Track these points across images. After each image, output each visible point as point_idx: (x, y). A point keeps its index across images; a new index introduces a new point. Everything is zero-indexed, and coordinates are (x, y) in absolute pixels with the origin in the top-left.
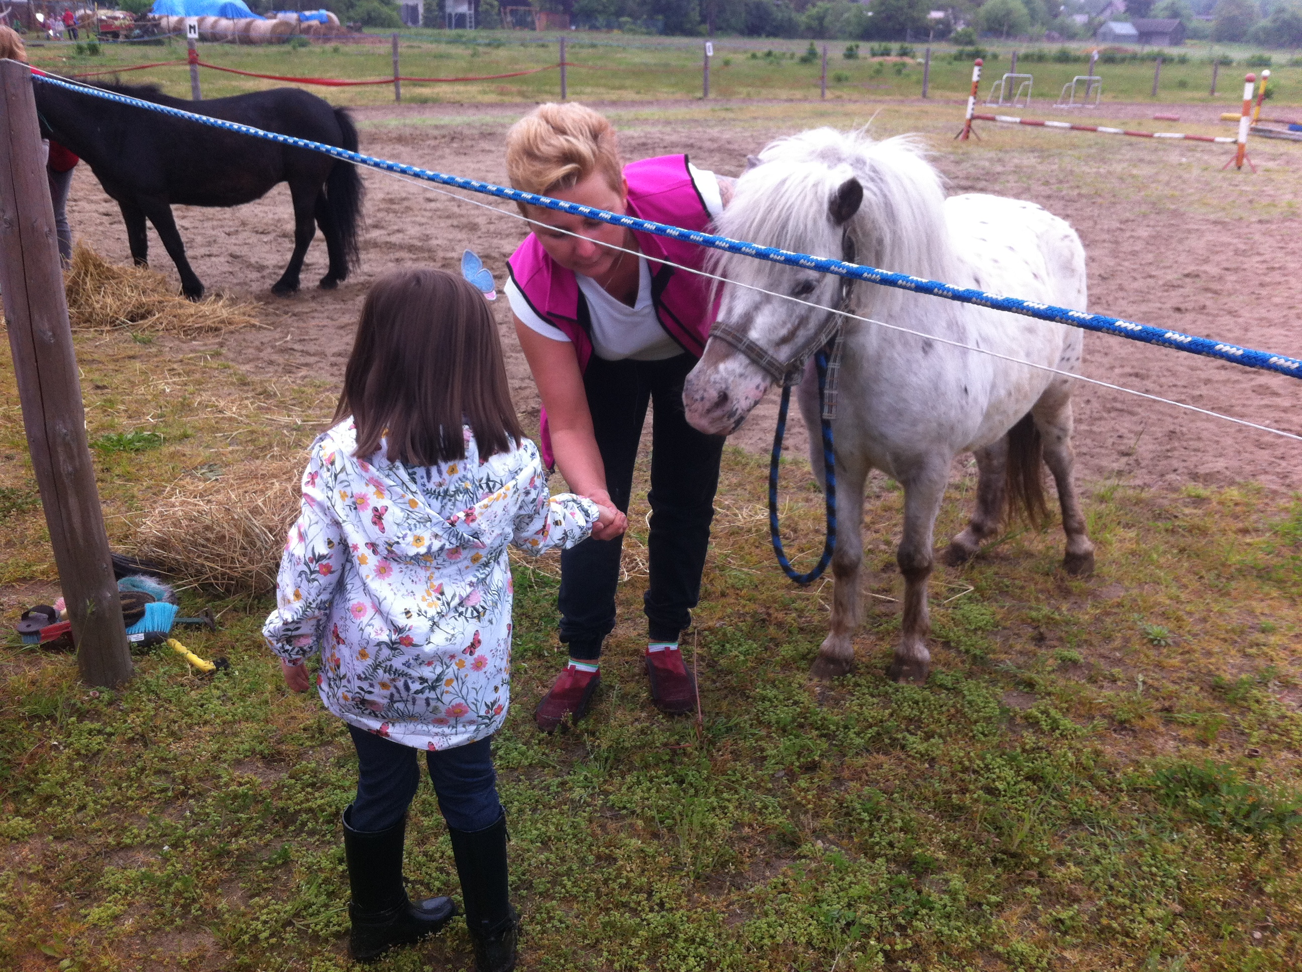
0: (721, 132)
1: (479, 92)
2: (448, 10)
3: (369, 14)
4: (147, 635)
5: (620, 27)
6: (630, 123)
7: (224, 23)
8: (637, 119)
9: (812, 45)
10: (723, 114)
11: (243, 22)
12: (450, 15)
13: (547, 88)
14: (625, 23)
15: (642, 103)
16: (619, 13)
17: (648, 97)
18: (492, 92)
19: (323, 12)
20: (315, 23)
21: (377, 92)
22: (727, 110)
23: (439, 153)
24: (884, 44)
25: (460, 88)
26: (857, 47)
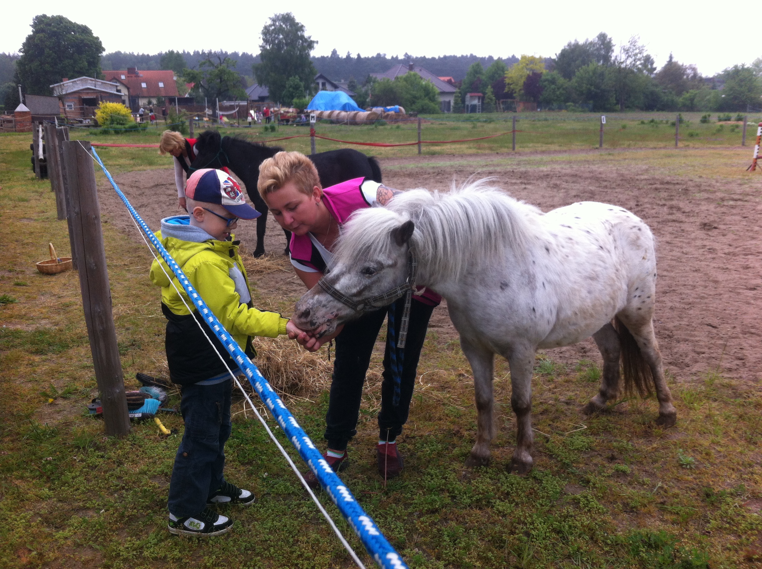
0: (599, 168)
1: (467, 148)
2: (467, 103)
3: (422, 107)
4: (143, 414)
5: (567, 108)
6: (545, 163)
7: (343, 114)
8: (552, 161)
9: (680, 115)
10: (606, 157)
11: (353, 113)
12: (468, 106)
13: (506, 145)
14: (570, 106)
15: (560, 152)
16: (566, 100)
17: (565, 148)
18: (475, 148)
19: (397, 107)
20: (392, 112)
21: (410, 150)
22: (610, 154)
23: (427, 182)
24: (727, 114)
25: (457, 146)
26: (709, 116)
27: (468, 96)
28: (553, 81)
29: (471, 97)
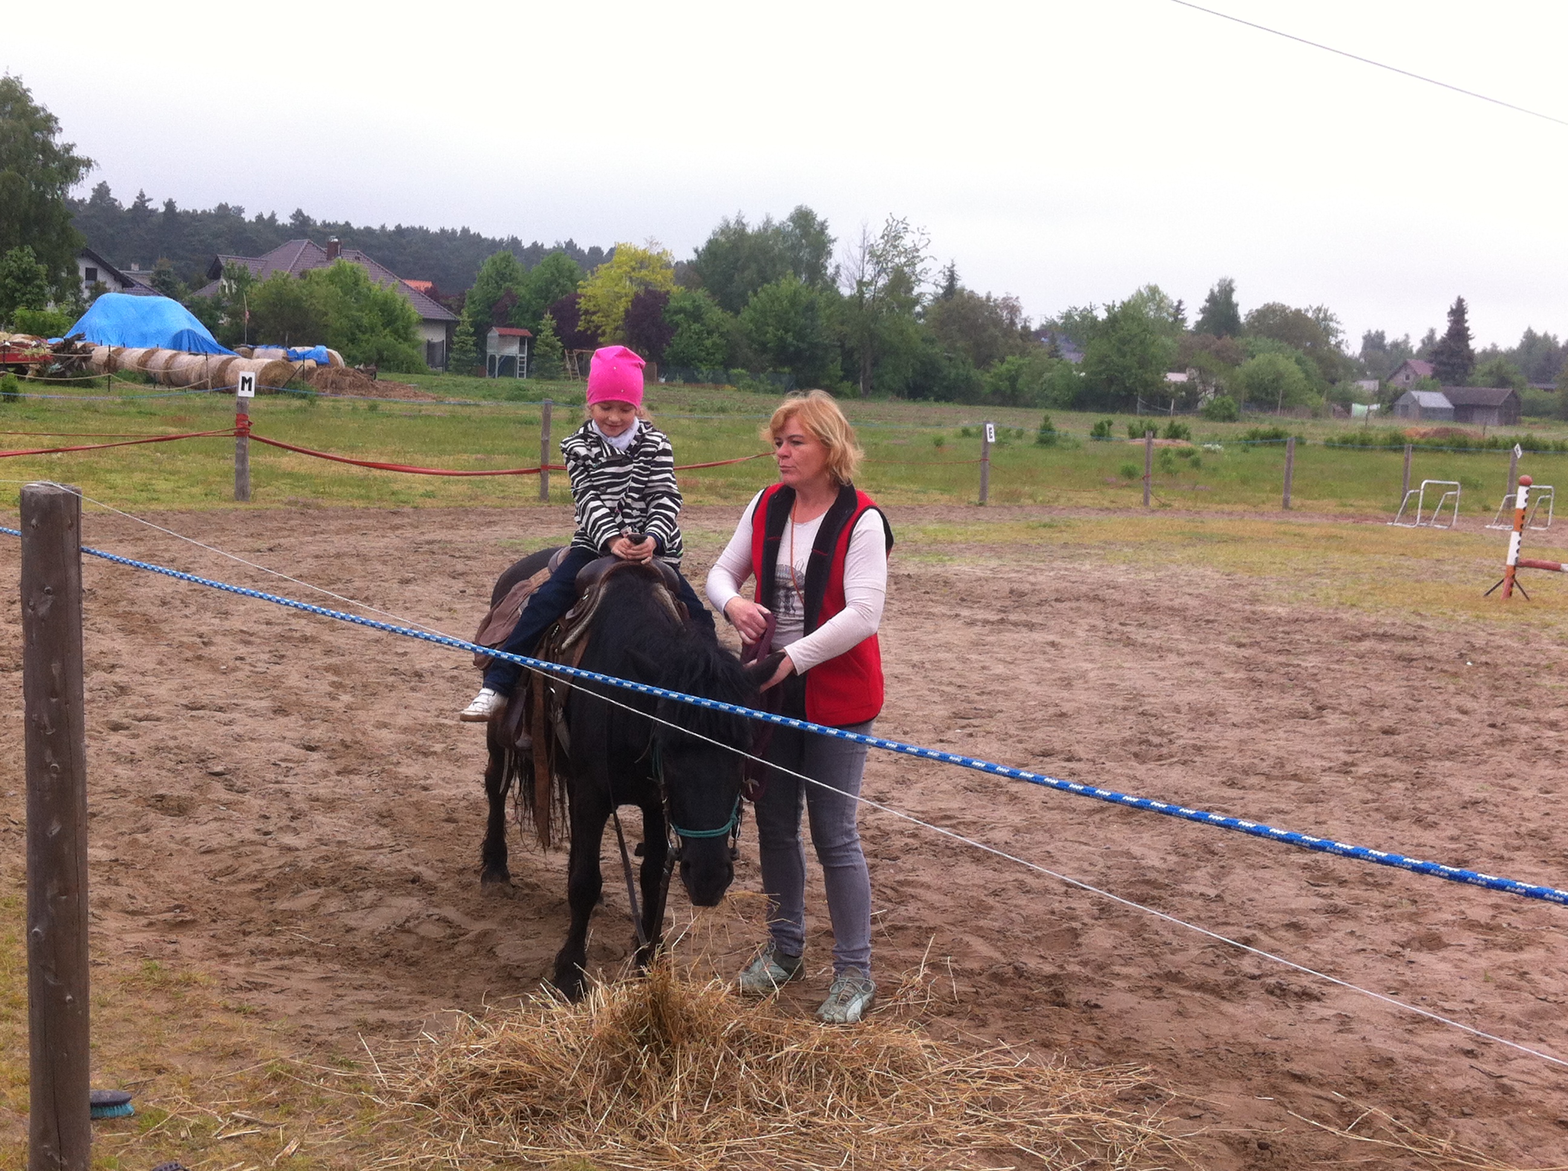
2: (490, 351)
3: (380, 352)
7: (185, 359)
11: (216, 360)
12: (493, 358)
14: (740, 377)
16: (729, 363)
19: (320, 348)
20: (310, 363)
24: (1147, 419)
26: (1110, 424)
27: (494, 333)
28: (696, 315)
29: (500, 336)
